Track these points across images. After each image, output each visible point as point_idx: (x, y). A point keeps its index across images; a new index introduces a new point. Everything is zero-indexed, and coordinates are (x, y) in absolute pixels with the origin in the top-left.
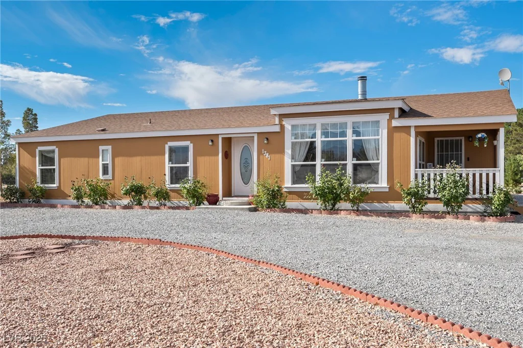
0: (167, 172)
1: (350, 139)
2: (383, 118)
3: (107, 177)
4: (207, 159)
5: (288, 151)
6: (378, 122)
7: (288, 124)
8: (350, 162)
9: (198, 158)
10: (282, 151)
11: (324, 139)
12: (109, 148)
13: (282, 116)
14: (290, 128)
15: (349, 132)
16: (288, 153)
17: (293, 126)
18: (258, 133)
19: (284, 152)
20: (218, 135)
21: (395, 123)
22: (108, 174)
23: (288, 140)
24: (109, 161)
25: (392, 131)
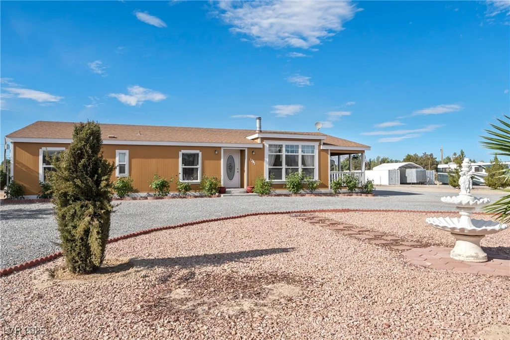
0: (180, 171)
1: (300, 154)
2: (316, 144)
3: (122, 175)
4: (212, 162)
5: (267, 159)
6: (314, 146)
7: (267, 144)
8: (300, 167)
9: (205, 161)
10: (263, 159)
11: (287, 154)
12: (127, 152)
13: (263, 139)
14: (268, 146)
15: (300, 150)
16: (266, 161)
17: (270, 145)
18: (248, 148)
19: (264, 160)
20: (221, 147)
21: (322, 147)
22: (124, 172)
23: (267, 153)
24: (126, 163)
25: (320, 151)
